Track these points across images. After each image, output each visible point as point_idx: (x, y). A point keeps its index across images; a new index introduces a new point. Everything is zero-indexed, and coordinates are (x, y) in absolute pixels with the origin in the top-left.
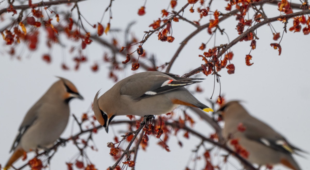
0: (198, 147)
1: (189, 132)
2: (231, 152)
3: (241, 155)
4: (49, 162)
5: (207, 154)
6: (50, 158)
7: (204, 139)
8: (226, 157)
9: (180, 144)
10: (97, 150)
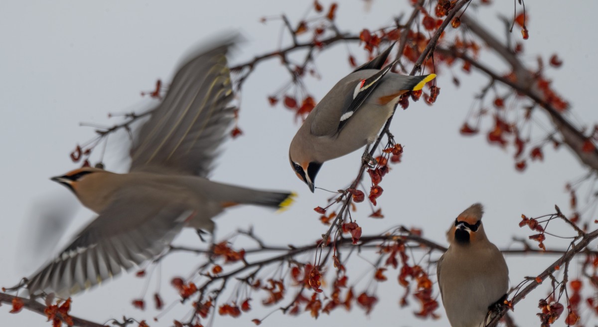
0: (485, 91)
1: (470, 64)
2: (537, 101)
3: (555, 107)
4: (239, 87)
5: (499, 103)
6: (242, 80)
7: (495, 78)
8: (529, 110)
9: (456, 82)
10: (319, 77)
